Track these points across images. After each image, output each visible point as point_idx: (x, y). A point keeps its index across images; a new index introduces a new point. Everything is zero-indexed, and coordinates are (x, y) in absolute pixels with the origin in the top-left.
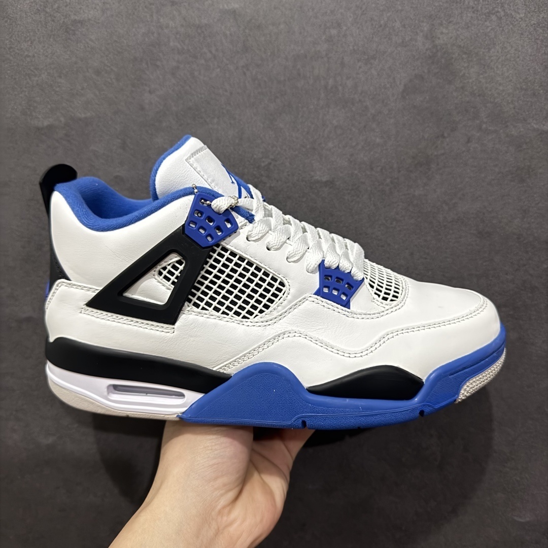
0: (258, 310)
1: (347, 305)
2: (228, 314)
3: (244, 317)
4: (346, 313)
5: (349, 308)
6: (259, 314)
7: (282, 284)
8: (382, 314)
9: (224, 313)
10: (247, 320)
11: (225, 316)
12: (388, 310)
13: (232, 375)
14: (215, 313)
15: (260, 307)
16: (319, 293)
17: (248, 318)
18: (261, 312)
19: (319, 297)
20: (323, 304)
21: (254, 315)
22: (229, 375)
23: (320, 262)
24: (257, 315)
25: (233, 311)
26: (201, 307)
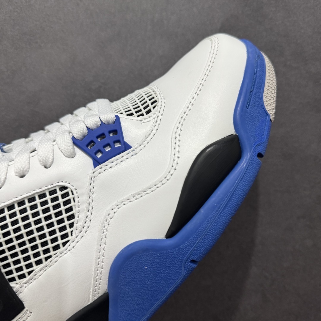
0: (68, 227)
1: (126, 147)
2: (50, 257)
3: (64, 244)
4: (132, 153)
5: (130, 147)
6: (72, 229)
7: (63, 188)
8: (157, 124)
9: (47, 259)
10: (68, 244)
11: (49, 260)
12: (158, 117)
13: (107, 291)
14: (41, 266)
15: (67, 223)
16: (97, 163)
17: (68, 241)
18: (71, 225)
19: (100, 166)
20: (109, 166)
21: (70, 234)
22: (104, 294)
23: (71, 141)
24: (72, 232)
25: (51, 250)
26: (27, 275)
